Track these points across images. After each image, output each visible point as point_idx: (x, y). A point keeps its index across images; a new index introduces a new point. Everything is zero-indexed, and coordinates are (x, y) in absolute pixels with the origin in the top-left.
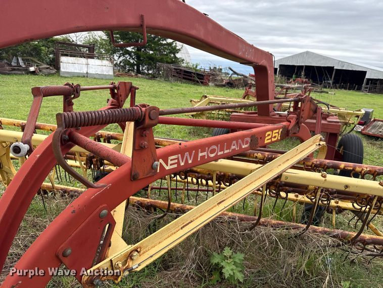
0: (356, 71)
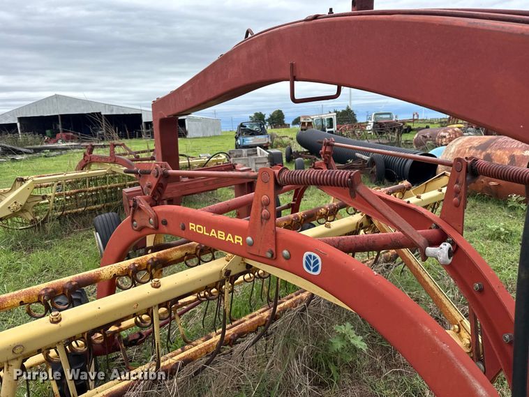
0: (129, 115)
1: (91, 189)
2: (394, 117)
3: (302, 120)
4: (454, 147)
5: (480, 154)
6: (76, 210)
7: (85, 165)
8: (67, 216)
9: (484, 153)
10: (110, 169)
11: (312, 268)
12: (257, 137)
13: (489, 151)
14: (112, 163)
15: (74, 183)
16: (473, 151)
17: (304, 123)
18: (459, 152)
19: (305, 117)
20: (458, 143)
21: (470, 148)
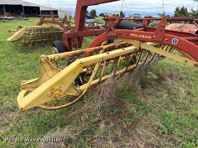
1: (44, 33)
2: (141, 16)
3: (104, 15)
4: (170, 27)
5: (179, 30)
6: (38, 40)
7: (41, 23)
8: (36, 42)
9: (180, 29)
10: (51, 26)
11: (174, 43)
12: (91, 19)
13: (182, 29)
14: (53, 23)
15: (37, 30)
16: (177, 29)
17: (105, 16)
18: (171, 29)
19: (106, 13)
20: (171, 25)
21: (176, 27)
